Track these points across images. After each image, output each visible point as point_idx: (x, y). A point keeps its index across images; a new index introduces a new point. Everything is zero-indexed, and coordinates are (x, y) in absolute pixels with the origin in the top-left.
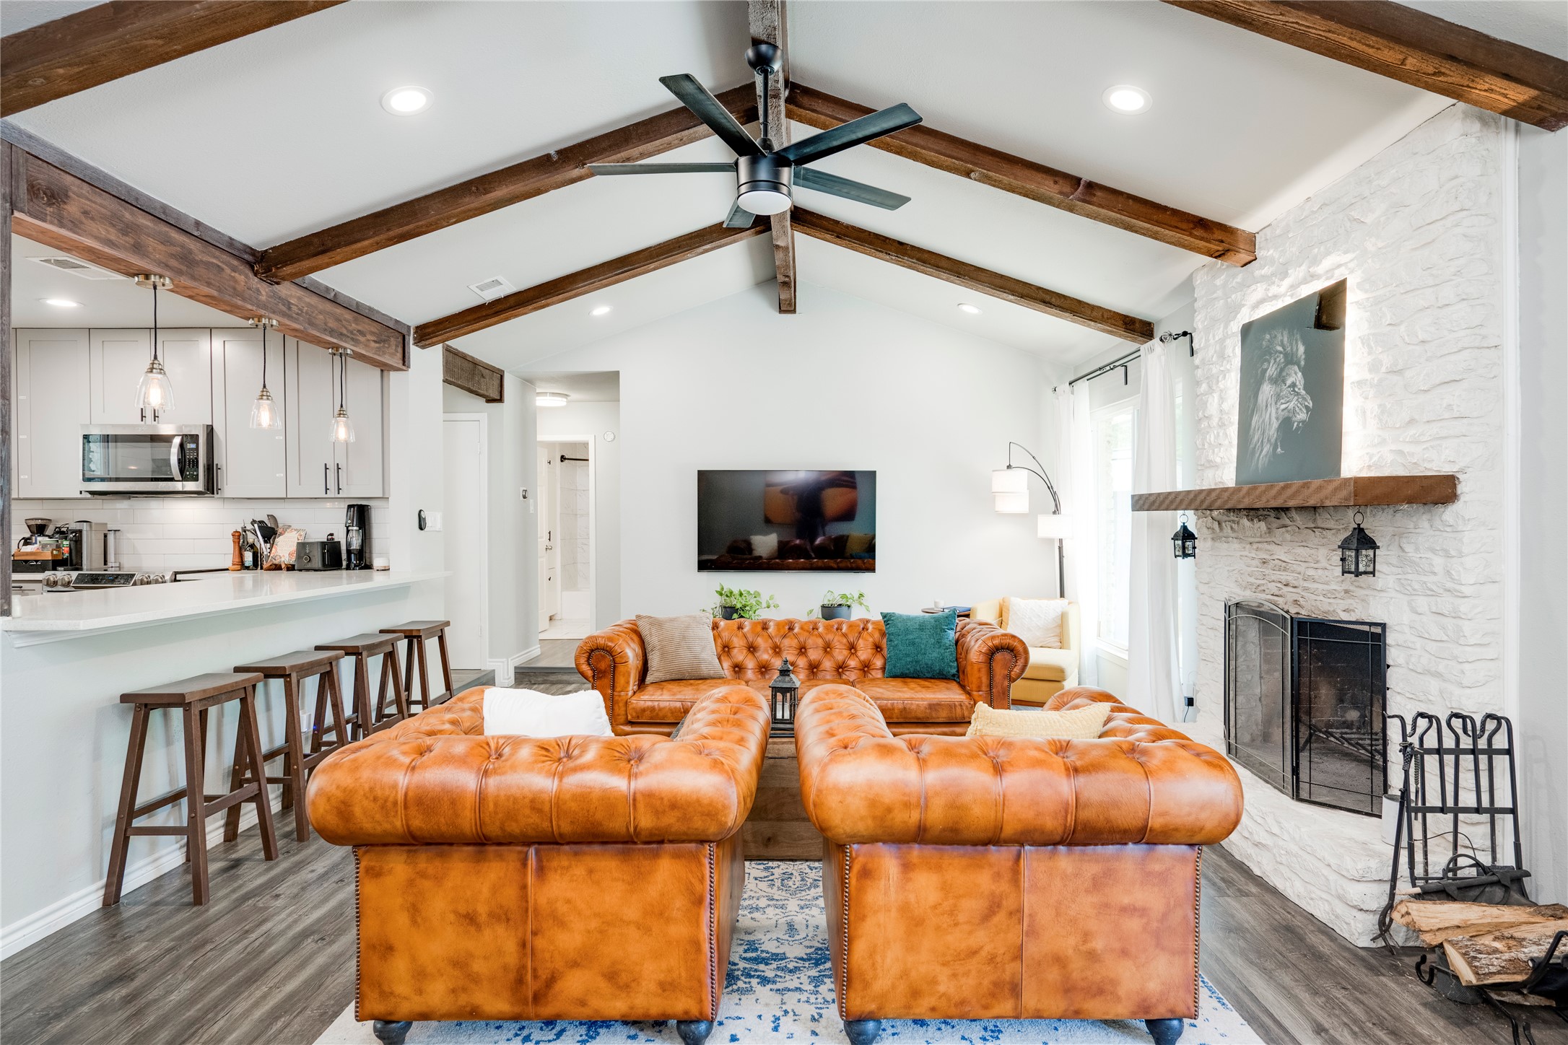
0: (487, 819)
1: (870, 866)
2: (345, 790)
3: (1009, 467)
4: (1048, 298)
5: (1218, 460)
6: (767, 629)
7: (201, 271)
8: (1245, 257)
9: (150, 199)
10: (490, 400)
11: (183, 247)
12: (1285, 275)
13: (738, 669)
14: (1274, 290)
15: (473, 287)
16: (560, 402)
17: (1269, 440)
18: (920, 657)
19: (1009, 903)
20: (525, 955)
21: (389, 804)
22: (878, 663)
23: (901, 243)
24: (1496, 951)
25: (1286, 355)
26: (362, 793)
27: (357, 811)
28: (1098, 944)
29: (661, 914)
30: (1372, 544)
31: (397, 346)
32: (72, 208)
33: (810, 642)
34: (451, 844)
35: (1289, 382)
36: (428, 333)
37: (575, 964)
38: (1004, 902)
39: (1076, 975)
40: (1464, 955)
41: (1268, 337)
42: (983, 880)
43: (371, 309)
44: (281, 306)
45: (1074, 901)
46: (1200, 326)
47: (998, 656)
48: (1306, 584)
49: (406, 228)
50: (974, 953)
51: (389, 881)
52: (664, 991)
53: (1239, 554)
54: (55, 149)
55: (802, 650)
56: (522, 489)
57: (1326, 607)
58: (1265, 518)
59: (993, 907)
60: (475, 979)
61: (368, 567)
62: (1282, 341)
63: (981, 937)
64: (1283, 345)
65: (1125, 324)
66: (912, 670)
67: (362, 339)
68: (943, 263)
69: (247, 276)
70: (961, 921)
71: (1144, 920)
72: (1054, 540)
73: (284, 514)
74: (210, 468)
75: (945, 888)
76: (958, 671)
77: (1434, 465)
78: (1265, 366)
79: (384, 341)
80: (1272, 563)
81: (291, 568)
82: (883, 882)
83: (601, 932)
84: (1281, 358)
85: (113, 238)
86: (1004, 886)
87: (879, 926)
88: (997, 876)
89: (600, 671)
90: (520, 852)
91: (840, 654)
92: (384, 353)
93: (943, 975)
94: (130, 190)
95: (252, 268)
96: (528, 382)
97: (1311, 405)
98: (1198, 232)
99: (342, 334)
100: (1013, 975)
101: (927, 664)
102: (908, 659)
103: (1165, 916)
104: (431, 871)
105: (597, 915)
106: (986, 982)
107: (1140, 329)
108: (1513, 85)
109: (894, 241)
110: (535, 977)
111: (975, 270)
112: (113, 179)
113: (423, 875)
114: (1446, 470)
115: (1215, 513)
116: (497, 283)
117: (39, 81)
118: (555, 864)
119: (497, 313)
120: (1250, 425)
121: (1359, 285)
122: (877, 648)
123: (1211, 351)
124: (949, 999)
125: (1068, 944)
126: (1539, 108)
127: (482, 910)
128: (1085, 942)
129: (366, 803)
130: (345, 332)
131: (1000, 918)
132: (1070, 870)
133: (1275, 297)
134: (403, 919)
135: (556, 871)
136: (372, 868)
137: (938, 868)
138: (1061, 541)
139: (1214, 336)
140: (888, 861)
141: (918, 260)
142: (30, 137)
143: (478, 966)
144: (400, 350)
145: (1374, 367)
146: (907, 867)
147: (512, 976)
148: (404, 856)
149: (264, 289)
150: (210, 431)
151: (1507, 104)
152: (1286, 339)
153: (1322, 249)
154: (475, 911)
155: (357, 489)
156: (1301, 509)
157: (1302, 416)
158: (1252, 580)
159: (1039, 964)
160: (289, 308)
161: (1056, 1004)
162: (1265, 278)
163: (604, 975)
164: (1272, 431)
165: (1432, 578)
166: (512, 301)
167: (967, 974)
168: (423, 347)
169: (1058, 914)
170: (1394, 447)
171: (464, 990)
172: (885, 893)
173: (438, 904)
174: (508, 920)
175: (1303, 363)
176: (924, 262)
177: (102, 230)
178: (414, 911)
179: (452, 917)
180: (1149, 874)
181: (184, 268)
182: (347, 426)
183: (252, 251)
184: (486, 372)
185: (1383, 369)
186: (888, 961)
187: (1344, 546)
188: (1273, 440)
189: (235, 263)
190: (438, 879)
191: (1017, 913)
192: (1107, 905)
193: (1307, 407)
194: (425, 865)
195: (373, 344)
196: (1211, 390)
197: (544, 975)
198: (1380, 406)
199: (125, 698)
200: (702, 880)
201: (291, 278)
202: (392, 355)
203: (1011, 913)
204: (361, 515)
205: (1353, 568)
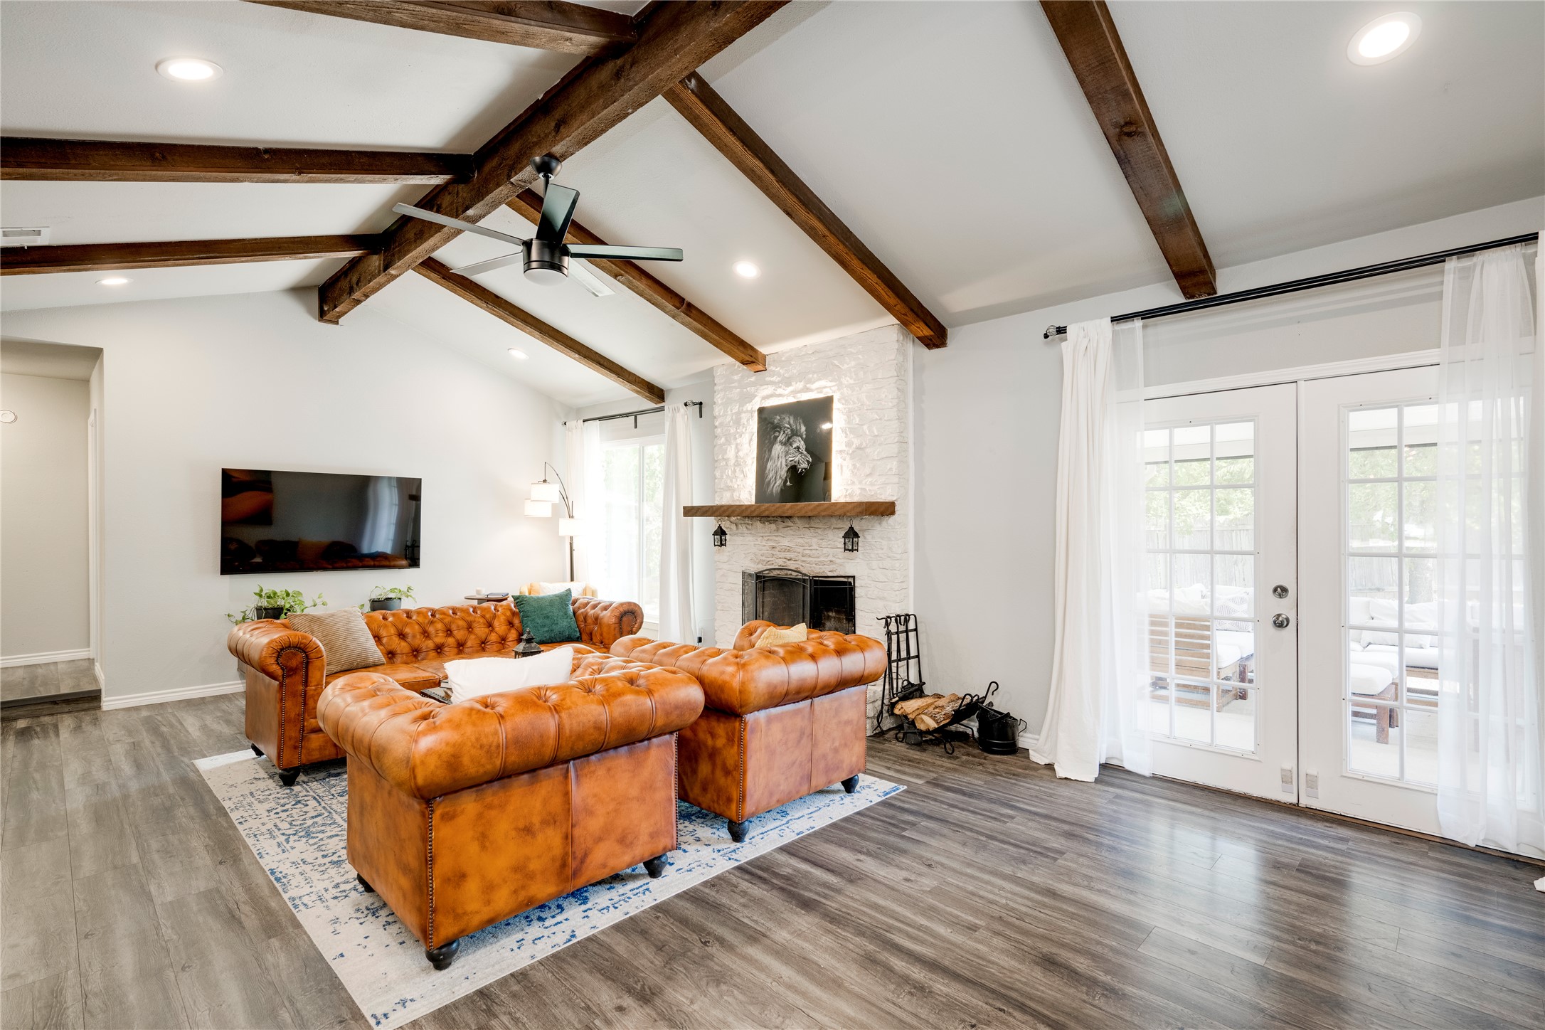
0: (564, 743)
1: (754, 725)
2: (454, 745)
3: (545, 481)
4: (602, 362)
5: (736, 486)
6: (411, 617)
8: (760, 367)
12: (788, 384)
13: (391, 655)
14: (779, 391)
17: (780, 477)
18: (554, 627)
20: (567, 844)
21: (493, 748)
22: (513, 636)
23: (497, 297)
24: (939, 713)
25: (792, 430)
26: (470, 744)
27: (466, 760)
28: (837, 743)
29: (651, 787)
30: (856, 535)
34: (509, 777)
35: (795, 446)
37: (599, 840)
39: (830, 762)
40: (931, 717)
41: (778, 417)
45: (829, 723)
46: (720, 402)
47: (624, 619)
48: (803, 559)
51: (461, 820)
52: (652, 838)
53: (752, 543)
57: (818, 570)
58: (775, 522)
59: (801, 735)
60: (530, 876)
62: (789, 422)
63: (797, 754)
64: (789, 424)
65: (648, 388)
66: (548, 637)
68: (530, 320)
70: (789, 747)
76: (580, 634)
77: (884, 496)
78: (777, 434)
80: (778, 549)
82: (759, 734)
83: (616, 811)
84: (789, 431)
87: (757, 760)
89: (290, 669)
90: (562, 769)
93: (782, 780)
97: (811, 460)
98: (741, 348)
100: (808, 770)
103: (858, 722)
104: (496, 802)
105: (613, 799)
106: (798, 778)
107: (657, 393)
108: (927, 328)
109: (492, 293)
110: (575, 858)
113: (490, 807)
114: (889, 499)
115: (733, 519)
118: (586, 771)
120: (766, 467)
121: (839, 400)
122: (511, 625)
123: (729, 418)
124: (784, 793)
125: (827, 747)
126: (931, 340)
127: (536, 820)
128: (833, 744)
129: (473, 752)
132: (828, 707)
133: (780, 395)
134: (474, 848)
135: (586, 775)
136: (447, 813)
138: (571, 538)
139: (731, 410)
143: (534, 865)
145: (849, 444)
146: (768, 722)
147: (558, 864)
148: (474, 796)
151: (921, 334)
152: (792, 422)
153: (815, 376)
154: (531, 823)
156: (801, 517)
157: (805, 465)
158: (764, 558)
159: (817, 761)
161: (822, 780)
162: (772, 383)
163: (618, 841)
164: (783, 473)
165: (880, 551)
167: (791, 776)
169: (824, 732)
170: (860, 486)
171: (523, 887)
172: (760, 740)
173: (503, 827)
174: (555, 822)
175: (804, 436)
176: (515, 316)
178: (483, 839)
179: (513, 833)
185: (854, 446)
186: (761, 779)
187: (845, 537)
188: (784, 478)
190: (502, 807)
193: (807, 461)
194: (491, 799)
196: (728, 442)
197: (579, 855)
198: (853, 465)
205: (850, 548)
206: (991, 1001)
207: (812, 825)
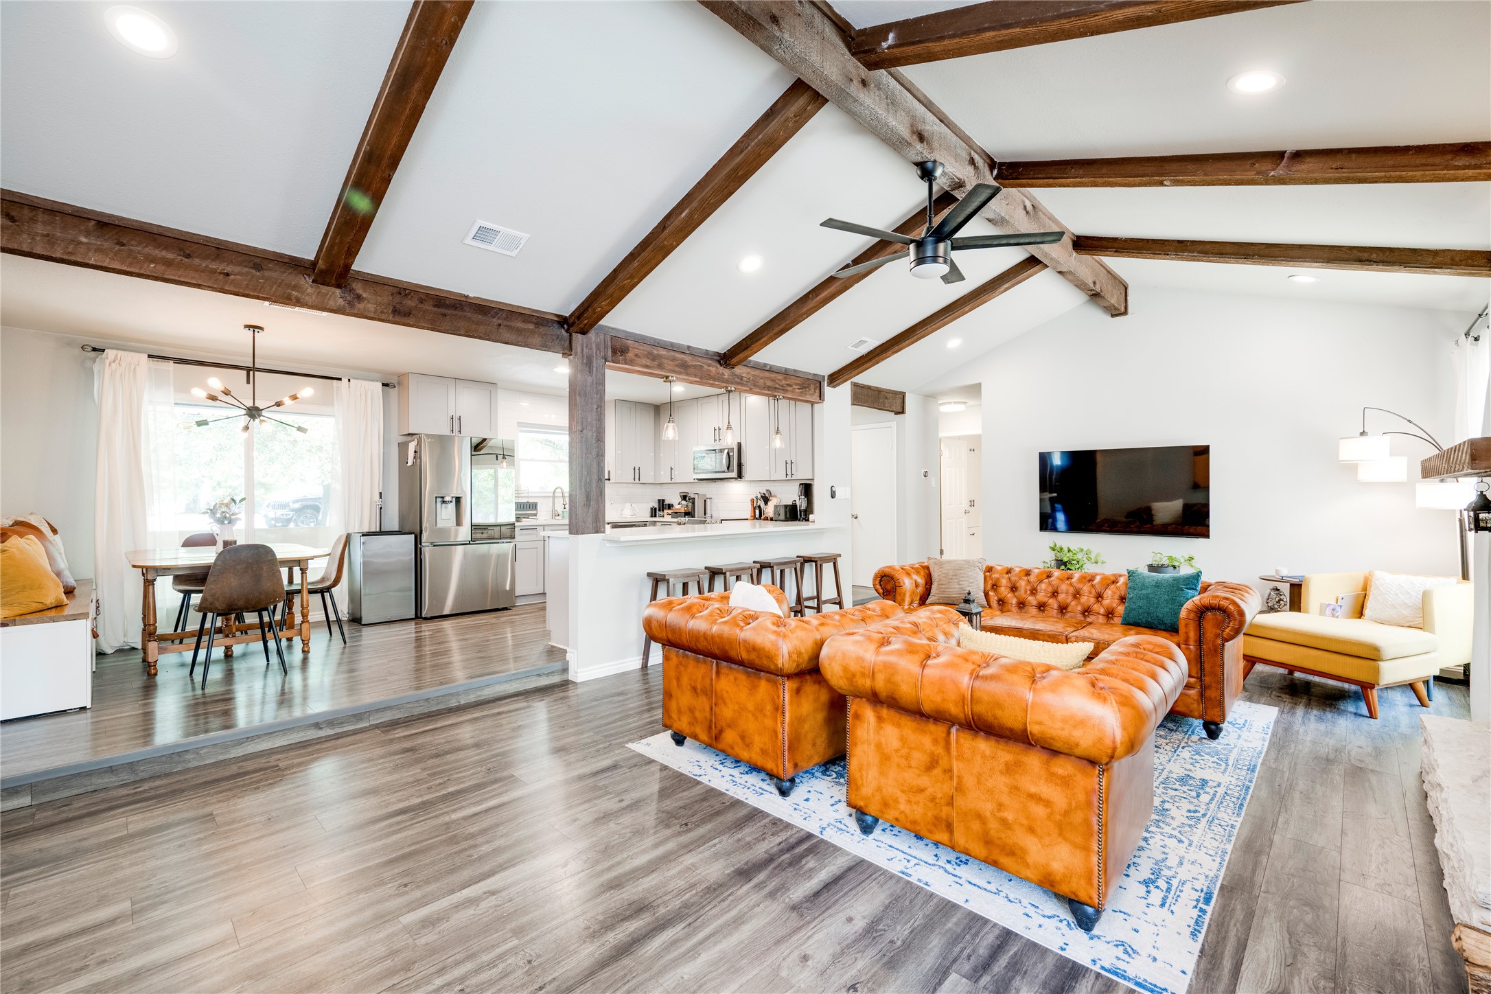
1: (859, 712)
3: (1363, 433)
4: (1365, 255)
6: (1029, 575)
7: (692, 370)
9: (664, 341)
10: (897, 413)
11: (682, 360)
15: (850, 347)
16: (961, 408)
18: (1152, 610)
19: (944, 762)
20: (712, 715)
21: (661, 625)
22: (1121, 609)
23: (1180, 242)
26: (654, 618)
27: (653, 626)
28: (1010, 816)
29: (762, 711)
31: (815, 389)
32: (630, 355)
33: (1064, 587)
36: (835, 378)
37: (729, 726)
38: (940, 761)
39: (992, 833)
42: (927, 741)
43: (795, 371)
44: (737, 380)
45: (991, 777)
47: (1209, 615)
49: (781, 327)
50: (921, 791)
51: (671, 663)
52: (763, 754)
54: (623, 331)
55: (1055, 594)
56: (923, 471)
59: (932, 764)
60: (696, 720)
61: (808, 520)
63: (924, 781)
66: (1144, 621)
67: (789, 388)
68: (1229, 249)
69: (716, 367)
70: (913, 765)
71: (1049, 810)
72: (1455, 510)
73: (773, 488)
74: (740, 465)
75: (903, 739)
79: (806, 388)
81: (772, 520)
82: (866, 725)
83: (739, 712)
85: (648, 364)
86: (939, 750)
87: (864, 752)
88: (935, 741)
89: (887, 591)
90: (709, 661)
91: (1087, 599)
92: (806, 394)
93: (903, 798)
94: (655, 340)
95: (720, 362)
96: (930, 397)
99: (775, 388)
100: (948, 815)
101: (1157, 617)
102: (1141, 611)
103: (1066, 813)
105: (737, 703)
106: (930, 814)
109: (1173, 241)
111: (1266, 248)
112: (647, 337)
113: (681, 663)
116: (862, 342)
117: (599, 309)
118: (724, 671)
119: (870, 360)
122: (1122, 599)
124: (906, 817)
125: (987, 808)
127: (698, 686)
128: (999, 810)
129: (655, 622)
130: (778, 386)
131: (937, 772)
132: (988, 753)
134: (675, 683)
135: (724, 675)
136: (667, 656)
137: (898, 725)
140: (869, 714)
141: (1199, 252)
142: (612, 329)
143: (698, 715)
144: (818, 391)
146: (880, 719)
147: (708, 724)
148: (676, 653)
149: (726, 372)
150: (739, 445)
154: (696, 686)
155: (803, 475)
159: (966, 814)
160: (742, 380)
161: (978, 849)
163: (740, 736)
166: (878, 351)
167: (917, 803)
168: (834, 387)
169: (979, 783)
171: (693, 724)
172: (868, 733)
173: (685, 679)
174: (707, 695)
177: (644, 361)
179: (689, 687)
180: (1053, 775)
181: (682, 370)
182: (781, 439)
183: (719, 355)
184: (888, 395)
186: (870, 777)
189: (710, 362)
190: (685, 667)
191: (949, 771)
192: (1017, 788)
194: (681, 659)
195: (797, 390)
197: (719, 727)
199: (649, 575)
200: (778, 697)
201: (739, 363)
202: (812, 395)
203: (945, 771)
204: (807, 489)
206: (556, 983)
207: (930, 882)
